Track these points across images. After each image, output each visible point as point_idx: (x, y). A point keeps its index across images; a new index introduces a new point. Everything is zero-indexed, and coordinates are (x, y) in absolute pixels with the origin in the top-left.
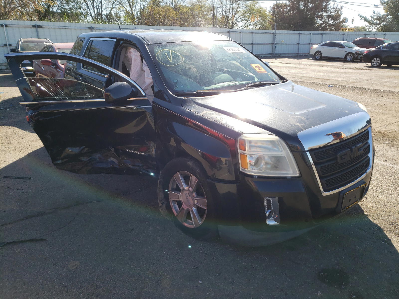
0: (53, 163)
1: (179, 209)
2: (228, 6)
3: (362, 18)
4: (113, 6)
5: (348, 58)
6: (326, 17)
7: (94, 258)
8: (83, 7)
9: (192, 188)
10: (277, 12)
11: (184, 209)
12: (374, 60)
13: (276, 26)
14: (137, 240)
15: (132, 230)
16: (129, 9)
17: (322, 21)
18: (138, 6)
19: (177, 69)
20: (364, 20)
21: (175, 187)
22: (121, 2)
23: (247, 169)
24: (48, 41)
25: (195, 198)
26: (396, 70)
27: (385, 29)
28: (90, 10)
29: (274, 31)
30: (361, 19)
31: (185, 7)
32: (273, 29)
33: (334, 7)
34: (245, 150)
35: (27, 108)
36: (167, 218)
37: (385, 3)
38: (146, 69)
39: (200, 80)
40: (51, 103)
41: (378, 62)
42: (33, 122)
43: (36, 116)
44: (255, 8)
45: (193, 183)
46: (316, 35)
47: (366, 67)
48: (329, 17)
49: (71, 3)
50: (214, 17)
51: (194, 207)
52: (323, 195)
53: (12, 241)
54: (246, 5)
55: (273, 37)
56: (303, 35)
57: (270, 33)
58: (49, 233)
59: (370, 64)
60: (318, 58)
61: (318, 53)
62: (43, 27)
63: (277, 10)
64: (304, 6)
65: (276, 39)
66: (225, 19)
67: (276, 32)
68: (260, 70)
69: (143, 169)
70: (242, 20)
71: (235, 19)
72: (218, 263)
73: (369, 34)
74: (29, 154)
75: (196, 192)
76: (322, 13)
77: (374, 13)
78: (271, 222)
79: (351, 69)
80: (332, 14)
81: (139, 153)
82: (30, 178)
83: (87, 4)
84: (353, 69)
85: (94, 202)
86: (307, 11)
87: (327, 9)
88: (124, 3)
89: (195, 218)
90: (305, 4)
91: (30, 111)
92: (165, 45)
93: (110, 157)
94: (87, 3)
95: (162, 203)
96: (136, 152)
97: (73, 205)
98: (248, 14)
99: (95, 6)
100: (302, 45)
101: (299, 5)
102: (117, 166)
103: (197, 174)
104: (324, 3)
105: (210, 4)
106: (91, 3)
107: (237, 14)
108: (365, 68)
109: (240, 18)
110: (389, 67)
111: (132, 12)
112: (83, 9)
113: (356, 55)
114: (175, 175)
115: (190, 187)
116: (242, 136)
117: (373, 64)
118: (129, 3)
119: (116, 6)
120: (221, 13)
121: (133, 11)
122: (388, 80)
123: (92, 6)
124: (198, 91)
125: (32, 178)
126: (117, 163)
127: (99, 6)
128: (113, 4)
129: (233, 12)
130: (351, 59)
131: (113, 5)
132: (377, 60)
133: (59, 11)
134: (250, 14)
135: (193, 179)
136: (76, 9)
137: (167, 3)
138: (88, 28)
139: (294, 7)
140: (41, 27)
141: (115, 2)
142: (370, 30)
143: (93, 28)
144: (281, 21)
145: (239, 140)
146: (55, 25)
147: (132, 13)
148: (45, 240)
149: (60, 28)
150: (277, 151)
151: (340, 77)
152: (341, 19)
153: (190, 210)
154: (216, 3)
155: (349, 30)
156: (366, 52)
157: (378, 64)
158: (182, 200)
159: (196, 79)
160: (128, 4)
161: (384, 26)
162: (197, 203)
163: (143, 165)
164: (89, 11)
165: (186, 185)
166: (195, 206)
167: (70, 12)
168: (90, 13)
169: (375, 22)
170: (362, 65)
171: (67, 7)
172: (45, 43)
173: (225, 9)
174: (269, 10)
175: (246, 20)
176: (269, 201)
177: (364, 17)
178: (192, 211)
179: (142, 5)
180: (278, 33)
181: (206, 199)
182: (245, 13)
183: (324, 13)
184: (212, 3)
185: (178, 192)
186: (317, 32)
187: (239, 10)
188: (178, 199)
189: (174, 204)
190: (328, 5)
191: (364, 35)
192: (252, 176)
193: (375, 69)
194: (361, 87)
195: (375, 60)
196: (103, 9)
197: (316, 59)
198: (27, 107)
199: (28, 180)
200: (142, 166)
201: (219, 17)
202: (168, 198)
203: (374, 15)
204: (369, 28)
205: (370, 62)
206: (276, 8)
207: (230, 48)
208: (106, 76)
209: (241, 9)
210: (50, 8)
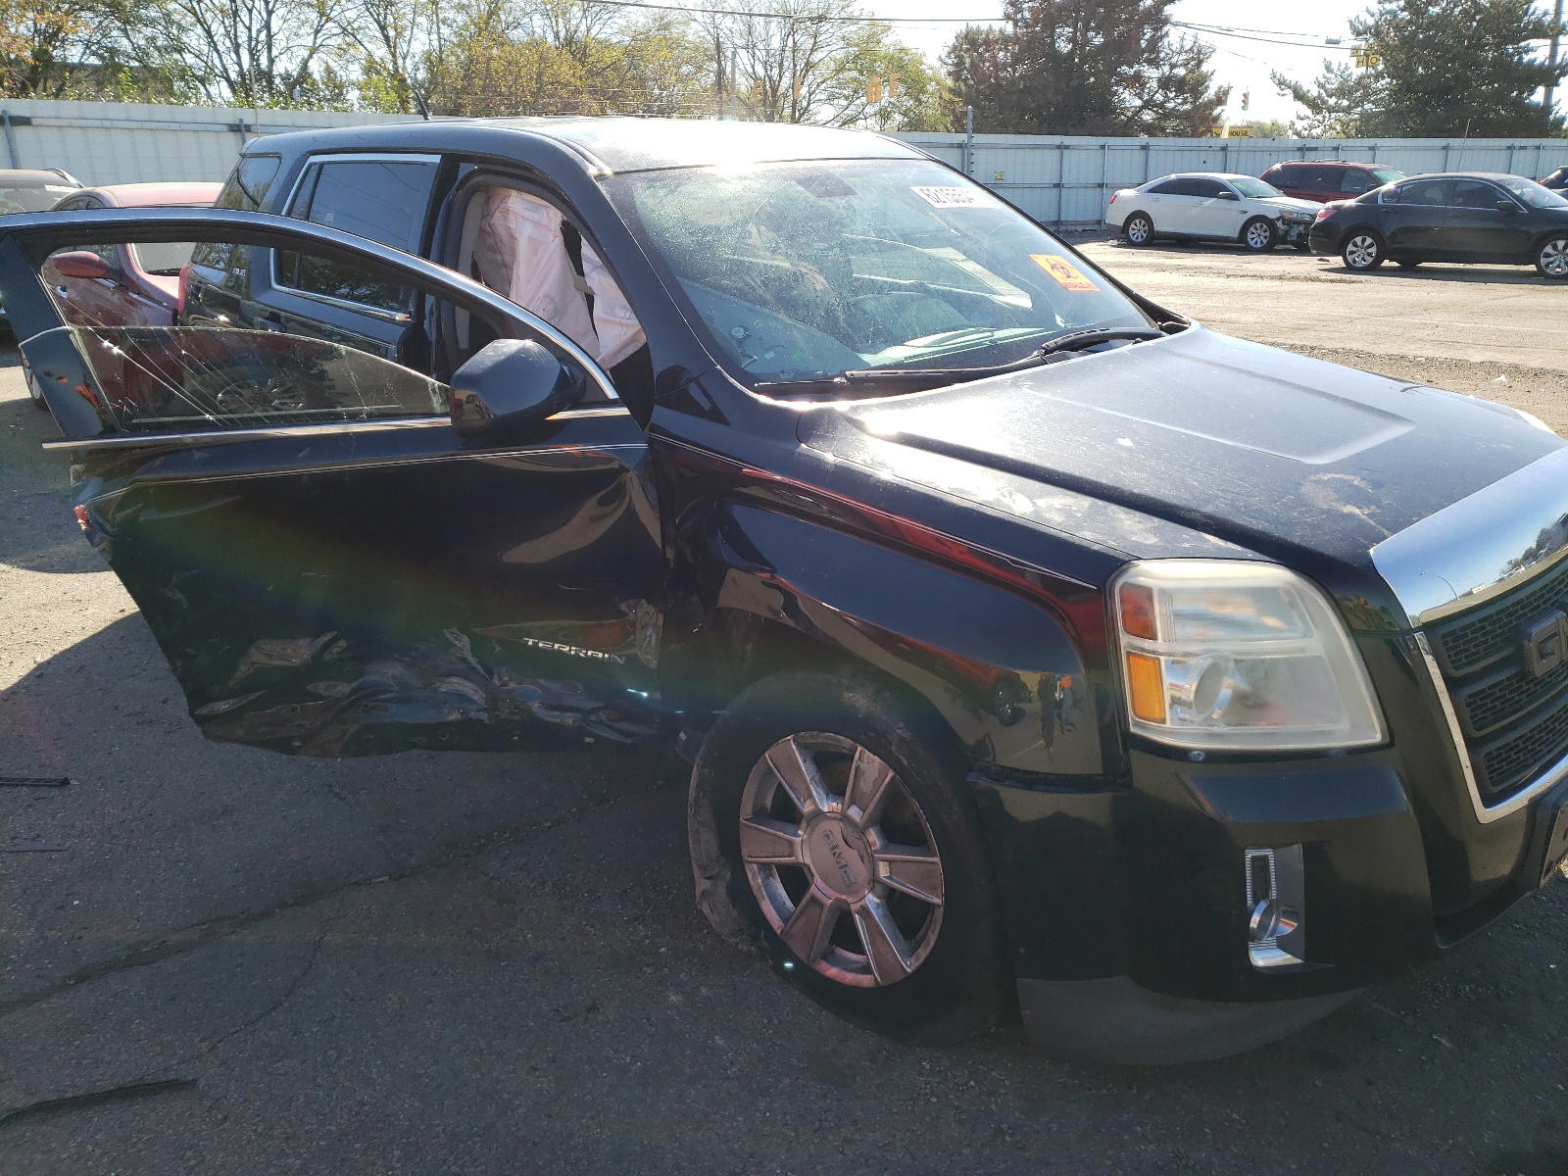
0: (191, 714)
1: (789, 904)
2: (776, 43)
3: (1283, 87)
4: (319, 41)
5: (1252, 239)
6: (1155, 85)
7: (445, 1168)
8: (194, 43)
9: (864, 811)
10: (973, 64)
11: (821, 905)
12: (1355, 245)
13: (970, 116)
14: (628, 1060)
15: (590, 1010)
16: (380, 52)
17: (1141, 98)
18: (420, 43)
19: (748, 278)
20: (1292, 95)
21: (768, 802)
22: (349, 23)
23: (1163, 721)
24: (64, 177)
25: (876, 852)
26: (1440, 282)
27: (1370, 128)
28: (223, 55)
29: (963, 137)
30: (1281, 92)
31: (606, 45)
32: (962, 129)
33: (1182, 47)
34: (1154, 637)
35: (72, 467)
36: (737, 944)
37: (1367, 30)
38: (599, 280)
39: (850, 325)
40: (189, 441)
41: (1370, 250)
42: (107, 532)
43: (123, 503)
44: (882, 50)
45: (866, 786)
46: (1123, 152)
47: (1325, 270)
48: (1165, 83)
49: (139, 26)
50: (721, 83)
51: (875, 895)
52: (1478, 821)
53: (34, 1101)
54: (843, 38)
55: (963, 160)
56: (1074, 153)
57: (951, 146)
58: (205, 1046)
59: (1341, 258)
60: (1140, 240)
61: (1137, 221)
62: (35, 122)
63: (971, 56)
64: (1072, 40)
65: (973, 168)
66: (765, 91)
67: (974, 141)
68: (1069, 280)
69: (601, 722)
70: (831, 98)
71: (804, 91)
72: (1027, 1155)
73: (1315, 149)
74: (40, 666)
75: (878, 827)
76: (1142, 68)
77: (1328, 68)
78: (1264, 957)
79: (1273, 278)
80: (1175, 71)
81: (586, 654)
82: (65, 782)
83: (208, 32)
84: (1281, 278)
85: (380, 880)
86: (1083, 62)
87: (1159, 52)
88: (360, 28)
89: (879, 941)
90: (1075, 33)
91: (94, 483)
92: (674, 178)
93: (449, 676)
94: (209, 28)
95: (708, 878)
96: (570, 650)
97: (291, 902)
98: (855, 74)
99: (243, 38)
100: (1073, 192)
101: (1052, 36)
102: (484, 716)
103: (893, 749)
104: (1145, 31)
105: (705, 33)
106: (225, 27)
107: (810, 73)
108: (1323, 275)
109: (823, 86)
110: (1409, 268)
111: (395, 63)
112: (190, 52)
113: (1282, 227)
114: (773, 749)
115: (853, 802)
116: (1132, 571)
117: (1350, 258)
118: (383, 28)
119: (328, 42)
120: (750, 70)
121: (400, 62)
122: (1427, 319)
123: (230, 38)
124: (852, 375)
125: (73, 782)
126: (482, 703)
127: (258, 42)
128: (317, 32)
129: (795, 66)
130: (1265, 242)
131: (315, 38)
132: (1366, 244)
133: (94, 61)
134: (861, 73)
135: (870, 769)
136: (166, 50)
137: (535, 29)
138: (225, 128)
139: (1033, 45)
140: (25, 121)
141: (323, 25)
142: (1315, 134)
143: (248, 128)
144: (987, 98)
145: (1121, 588)
146: (86, 115)
147: (396, 70)
148: (190, 1084)
149: (107, 126)
150: (1285, 635)
151: (1246, 309)
152: (1210, 94)
153: (854, 907)
154: (727, 32)
155: (1231, 134)
156: (1322, 215)
157: (1370, 260)
158: (808, 861)
159: (830, 325)
160: (379, 34)
161: (1366, 117)
162: (888, 875)
163: (596, 705)
164: (217, 61)
165: (827, 795)
166: (878, 888)
167: (137, 64)
168: (219, 65)
169: (1332, 101)
170: (1309, 264)
171: (124, 44)
172: (48, 188)
173: (764, 53)
174: (940, 57)
175: (846, 98)
176: (1261, 864)
177: (1293, 83)
178: (865, 912)
179: (434, 37)
180: (983, 146)
181: (937, 859)
182: (840, 69)
183: (1147, 67)
184: (711, 30)
185: (790, 827)
186: (1128, 141)
187: (817, 57)
188: (789, 856)
189: (767, 878)
190: (1161, 38)
191: (1298, 153)
192: (1180, 754)
193: (1363, 278)
194: (1338, 346)
195: (1359, 244)
196: (275, 52)
197: (1131, 244)
198: (75, 462)
199: (57, 791)
200: (594, 711)
201: (743, 84)
202: (740, 851)
203: (1328, 76)
204: (1311, 127)
205: (1339, 251)
206: (968, 50)
207: (938, 188)
208: (400, 317)
209: (826, 54)
210: (55, 48)
